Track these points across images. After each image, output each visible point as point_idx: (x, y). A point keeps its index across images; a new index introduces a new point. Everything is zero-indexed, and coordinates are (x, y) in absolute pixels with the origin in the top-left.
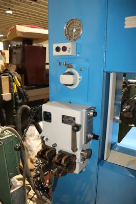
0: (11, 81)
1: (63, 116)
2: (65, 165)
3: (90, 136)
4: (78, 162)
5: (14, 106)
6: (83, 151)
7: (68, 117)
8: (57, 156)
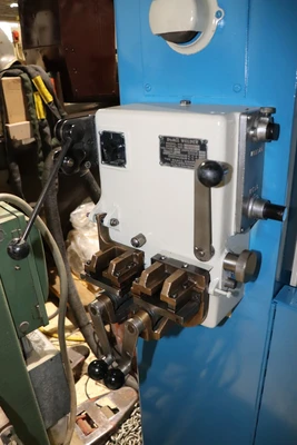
0: (29, 90)
1: (164, 141)
2: (172, 302)
3: (255, 208)
4: (215, 294)
5: (41, 154)
6: (230, 256)
7: (180, 142)
8: (145, 275)
